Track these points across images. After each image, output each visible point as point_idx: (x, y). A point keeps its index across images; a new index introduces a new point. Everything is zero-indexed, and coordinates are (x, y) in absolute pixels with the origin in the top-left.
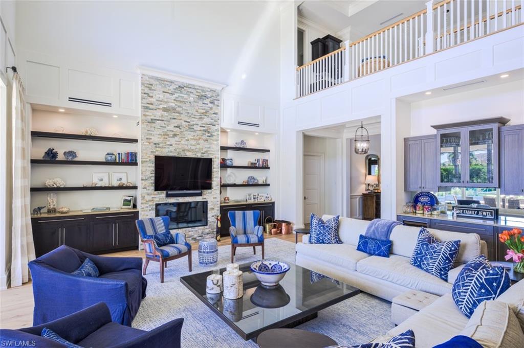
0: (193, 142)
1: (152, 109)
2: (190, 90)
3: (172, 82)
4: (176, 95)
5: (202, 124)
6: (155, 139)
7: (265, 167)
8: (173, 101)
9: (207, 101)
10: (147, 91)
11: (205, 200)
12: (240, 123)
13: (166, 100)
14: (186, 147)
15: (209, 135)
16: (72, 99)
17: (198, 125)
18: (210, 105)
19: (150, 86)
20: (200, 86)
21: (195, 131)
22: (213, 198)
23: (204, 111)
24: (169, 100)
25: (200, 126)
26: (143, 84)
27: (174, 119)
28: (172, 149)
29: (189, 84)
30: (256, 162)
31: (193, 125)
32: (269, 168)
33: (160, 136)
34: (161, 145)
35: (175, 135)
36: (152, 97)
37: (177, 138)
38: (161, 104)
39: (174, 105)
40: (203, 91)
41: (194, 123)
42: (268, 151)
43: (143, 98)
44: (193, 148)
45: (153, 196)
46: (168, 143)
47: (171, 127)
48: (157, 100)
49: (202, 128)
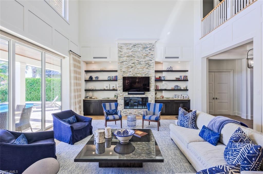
0: (141, 70)
1: (122, 57)
2: (139, 46)
3: (130, 44)
4: (132, 49)
5: (145, 60)
6: (124, 70)
7: (186, 80)
8: (131, 52)
9: (148, 49)
10: (120, 50)
11: (147, 97)
12: (166, 58)
13: (128, 52)
14: (137, 72)
15: (149, 65)
16: (94, 58)
17: (143, 61)
18: (149, 51)
19: (121, 48)
20: (144, 43)
21: (142, 64)
22: (151, 96)
23: (146, 54)
24: (129, 52)
25: (144, 62)
26: (118, 47)
27: (132, 60)
28: (131, 73)
29: (138, 43)
30: (180, 77)
31: (141, 62)
32: (188, 81)
33: (125, 68)
34: (126, 72)
35: (132, 67)
36: (122, 52)
37: (133, 69)
38: (126, 54)
39: (131, 54)
40: (145, 45)
41: (141, 61)
42: (187, 71)
43: (118, 53)
44: (141, 72)
45: (123, 94)
46: (129, 71)
47: (130, 64)
48: (124, 53)
49: (145, 63)
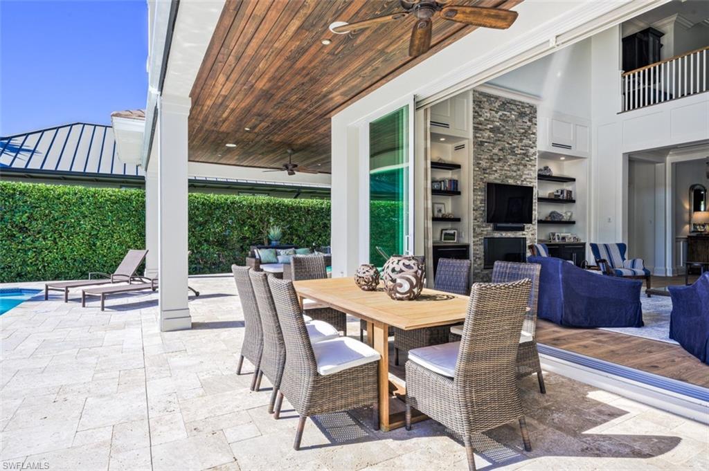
0: (514, 168)
1: (481, 130)
2: (512, 106)
3: (497, 98)
4: (500, 113)
5: (523, 146)
6: (484, 164)
7: (570, 200)
8: (498, 120)
9: (526, 119)
10: (477, 109)
11: (524, 236)
12: (555, 145)
13: (492, 119)
14: (509, 174)
15: (528, 159)
17: (518, 147)
18: (529, 124)
19: (480, 104)
20: (520, 102)
21: (516, 155)
22: (531, 234)
23: (523, 131)
24: (495, 119)
25: (521, 149)
26: (474, 101)
27: (499, 140)
28: (497, 175)
29: (512, 100)
30: (559, 193)
31: (515, 147)
32: (574, 201)
33: (487, 161)
34: (488, 171)
35: (500, 160)
36: (481, 116)
37: (500, 164)
38: (488, 124)
39: (498, 124)
40: (523, 107)
41: (515, 145)
42: (574, 180)
43: (474, 117)
44: (515, 174)
45: (482, 229)
46: (494, 169)
47: (496, 151)
48: (485, 120)
49: (522, 151)
